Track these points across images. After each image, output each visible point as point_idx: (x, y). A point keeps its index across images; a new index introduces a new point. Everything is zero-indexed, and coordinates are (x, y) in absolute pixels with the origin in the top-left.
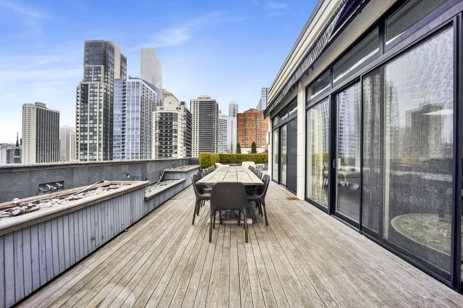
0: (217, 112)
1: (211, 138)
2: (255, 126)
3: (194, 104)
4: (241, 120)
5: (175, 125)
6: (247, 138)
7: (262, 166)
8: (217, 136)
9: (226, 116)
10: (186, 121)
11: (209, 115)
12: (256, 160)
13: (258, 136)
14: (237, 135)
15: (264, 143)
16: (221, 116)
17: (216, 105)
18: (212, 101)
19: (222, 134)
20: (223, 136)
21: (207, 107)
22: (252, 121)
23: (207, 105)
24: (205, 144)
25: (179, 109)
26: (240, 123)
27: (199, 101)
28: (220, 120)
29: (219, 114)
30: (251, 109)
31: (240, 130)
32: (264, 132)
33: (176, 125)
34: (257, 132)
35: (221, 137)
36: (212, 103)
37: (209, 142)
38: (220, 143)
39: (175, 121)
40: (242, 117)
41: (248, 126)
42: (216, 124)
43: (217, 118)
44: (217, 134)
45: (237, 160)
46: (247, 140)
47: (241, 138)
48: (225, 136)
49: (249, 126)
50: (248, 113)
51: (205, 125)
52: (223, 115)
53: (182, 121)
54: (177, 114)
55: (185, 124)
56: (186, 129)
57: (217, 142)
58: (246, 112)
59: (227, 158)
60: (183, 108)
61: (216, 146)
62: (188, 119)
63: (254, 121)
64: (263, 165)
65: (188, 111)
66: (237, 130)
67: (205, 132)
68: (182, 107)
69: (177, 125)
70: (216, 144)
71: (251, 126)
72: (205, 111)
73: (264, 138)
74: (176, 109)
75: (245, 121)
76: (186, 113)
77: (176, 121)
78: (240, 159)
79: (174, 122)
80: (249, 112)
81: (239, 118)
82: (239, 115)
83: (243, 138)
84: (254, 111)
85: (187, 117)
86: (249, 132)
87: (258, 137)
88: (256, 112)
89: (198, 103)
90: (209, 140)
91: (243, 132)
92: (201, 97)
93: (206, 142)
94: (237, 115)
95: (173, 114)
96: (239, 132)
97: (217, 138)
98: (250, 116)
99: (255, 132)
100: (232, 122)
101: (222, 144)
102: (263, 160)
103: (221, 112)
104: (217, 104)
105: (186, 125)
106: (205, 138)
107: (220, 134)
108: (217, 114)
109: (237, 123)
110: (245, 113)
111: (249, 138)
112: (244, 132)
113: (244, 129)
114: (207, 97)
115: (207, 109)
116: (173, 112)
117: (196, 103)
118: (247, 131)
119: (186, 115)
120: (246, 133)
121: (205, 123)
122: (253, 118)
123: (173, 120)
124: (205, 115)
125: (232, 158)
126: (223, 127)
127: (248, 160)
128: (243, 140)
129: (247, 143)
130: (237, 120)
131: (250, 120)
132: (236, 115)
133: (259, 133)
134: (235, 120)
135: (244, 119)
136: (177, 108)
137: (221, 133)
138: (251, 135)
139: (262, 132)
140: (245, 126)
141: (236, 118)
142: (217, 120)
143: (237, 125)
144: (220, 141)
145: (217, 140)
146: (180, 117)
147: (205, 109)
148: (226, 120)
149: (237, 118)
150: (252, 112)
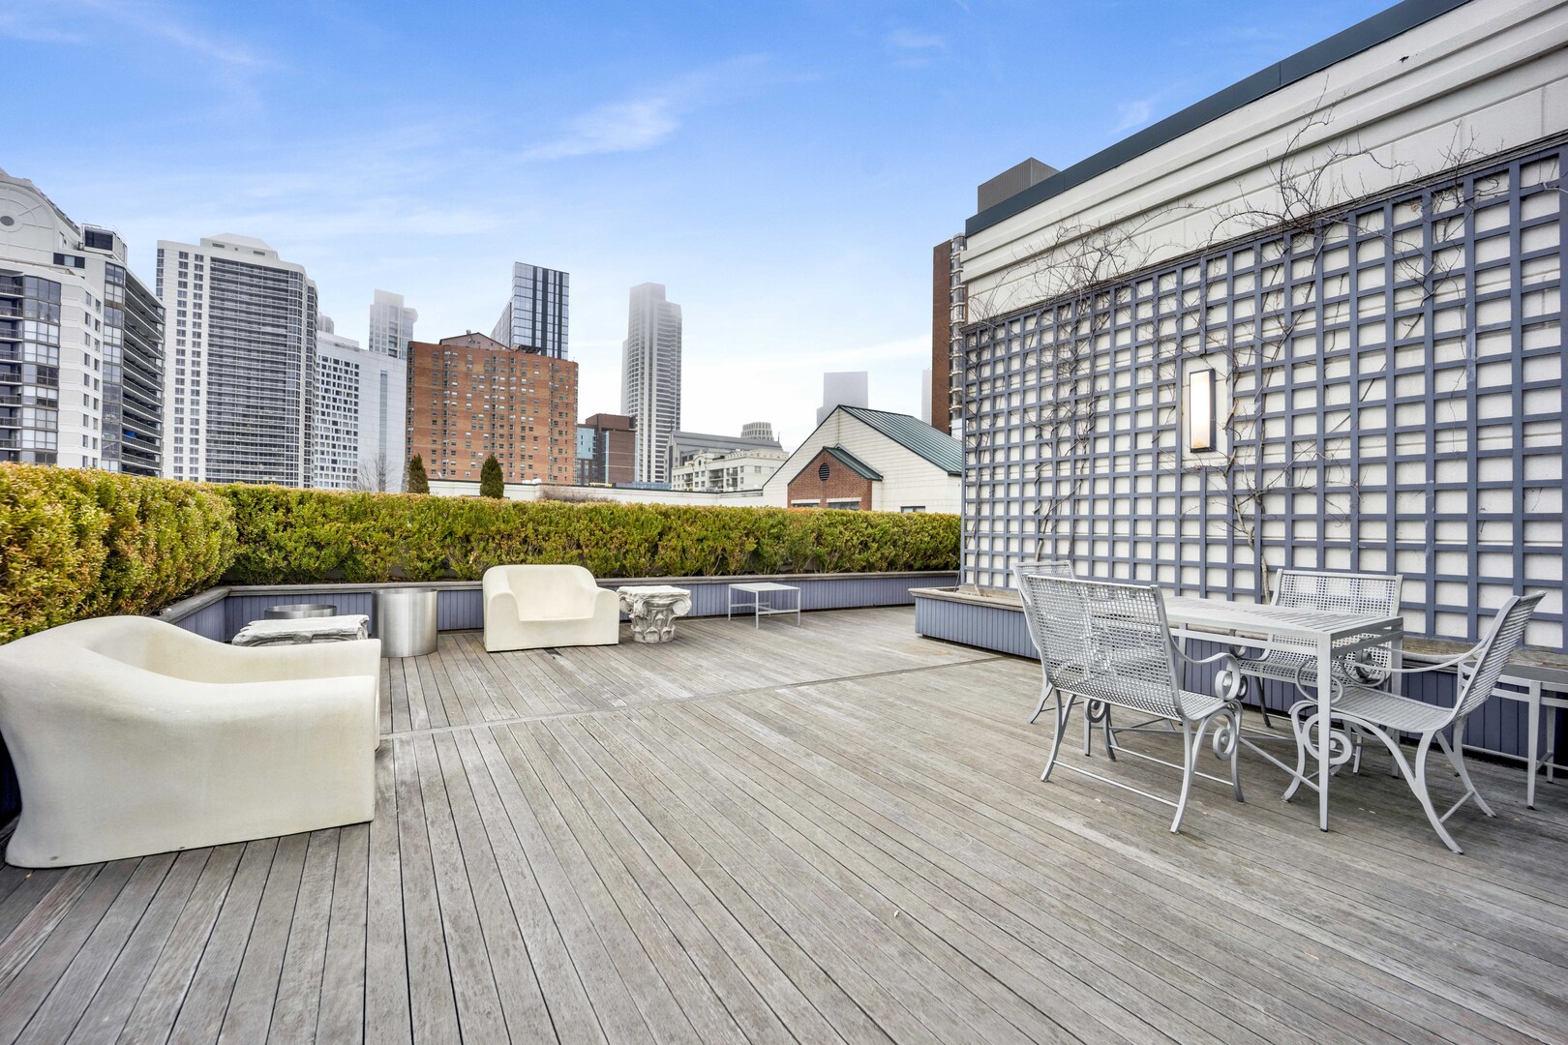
0: (310, 324)
1: (277, 432)
2: (486, 401)
3: (183, 265)
4: (424, 371)
5: (37, 343)
6: (453, 448)
7: (669, 608)
8: (308, 427)
9: (357, 350)
10: (118, 333)
11: (269, 329)
12: (602, 552)
13: (498, 441)
14: (408, 432)
15: (523, 469)
16: (327, 342)
17: (305, 292)
18: (286, 272)
19: (335, 423)
20: (337, 431)
21: (255, 290)
22: (475, 380)
23: (255, 281)
24: (241, 458)
25: (69, 262)
26: (421, 383)
27: (213, 260)
28: (325, 360)
29: (320, 334)
30: (469, 335)
31: (420, 411)
32: (523, 428)
33: (48, 345)
34: (497, 425)
35: (331, 434)
36: (283, 276)
37: (265, 450)
38: (323, 460)
39: (38, 321)
40: (429, 360)
41: (458, 398)
42: (303, 372)
43: (309, 350)
44: (308, 418)
45: (435, 551)
46: (454, 453)
47: (423, 445)
48: (348, 433)
49: (461, 398)
50: (456, 348)
51: (241, 372)
52: (340, 342)
53: (91, 330)
54: (55, 287)
55: (112, 345)
56: (117, 372)
57: (307, 453)
58: (451, 343)
59: (325, 531)
60: (102, 268)
61: (301, 471)
62: (130, 326)
63: (482, 382)
64: (676, 599)
65: (131, 284)
66: (409, 412)
67: (242, 401)
68: (95, 256)
69: (58, 347)
70: (301, 462)
71: (468, 400)
72: (244, 307)
73: (523, 450)
74: (50, 260)
75: (444, 378)
76: (119, 291)
77: (49, 321)
78: (467, 538)
79: (29, 328)
80: (463, 344)
81: (417, 361)
82: (415, 350)
83: (434, 447)
84: (485, 345)
85: (127, 317)
86: (462, 424)
87: (497, 445)
88: (491, 349)
89: (207, 264)
90: (266, 440)
91: (434, 422)
92: (221, 241)
93: (250, 449)
94: (410, 349)
95: (27, 282)
96: (416, 419)
97: (307, 435)
98: (468, 362)
99: (487, 427)
100: (384, 375)
101: (334, 462)
102: (654, 549)
103: (329, 329)
104: (311, 290)
105: (117, 352)
106: (241, 429)
107: (324, 421)
108: (310, 333)
109: (409, 380)
110: (445, 345)
111: (460, 446)
112: (440, 422)
113: (439, 407)
114: (260, 247)
115: (255, 300)
116: (26, 270)
117: (191, 261)
118: (454, 419)
119: (118, 300)
120: (449, 427)
121: (242, 363)
122: (478, 369)
123: (28, 314)
124: (244, 326)
125: (377, 536)
126: (338, 393)
127: (539, 551)
128: (434, 451)
129: (453, 468)
130: (409, 370)
131: (467, 375)
132: (402, 349)
133: (505, 431)
134: (398, 371)
135: (441, 367)
136: (59, 259)
137: (331, 419)
138: (469, 437)
139: (517, 430)
140: (445, 397)
141: (404, 363)
142: (309, 358)
143: (409, 390)
144: (325, 449)
145: (307, 444)
146: (72, 305)
147: (245, 298)
148: (357, 367)
149: (410, 360)
150: (476, 346)
